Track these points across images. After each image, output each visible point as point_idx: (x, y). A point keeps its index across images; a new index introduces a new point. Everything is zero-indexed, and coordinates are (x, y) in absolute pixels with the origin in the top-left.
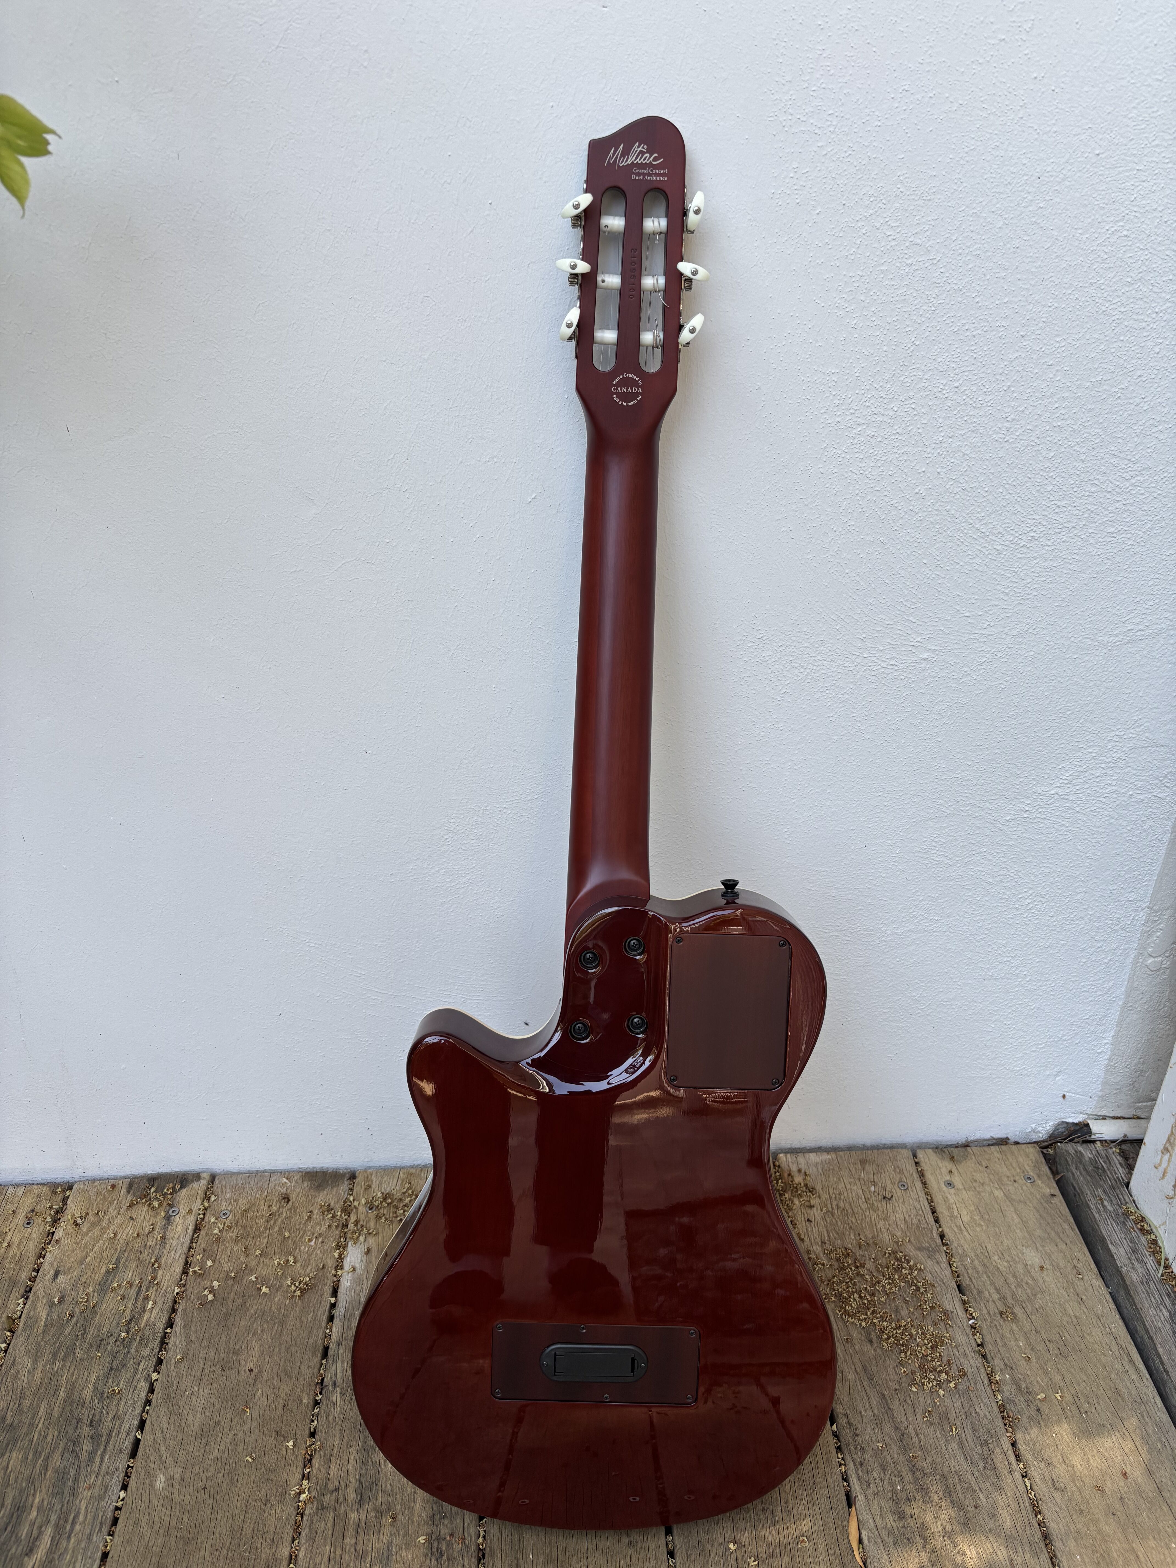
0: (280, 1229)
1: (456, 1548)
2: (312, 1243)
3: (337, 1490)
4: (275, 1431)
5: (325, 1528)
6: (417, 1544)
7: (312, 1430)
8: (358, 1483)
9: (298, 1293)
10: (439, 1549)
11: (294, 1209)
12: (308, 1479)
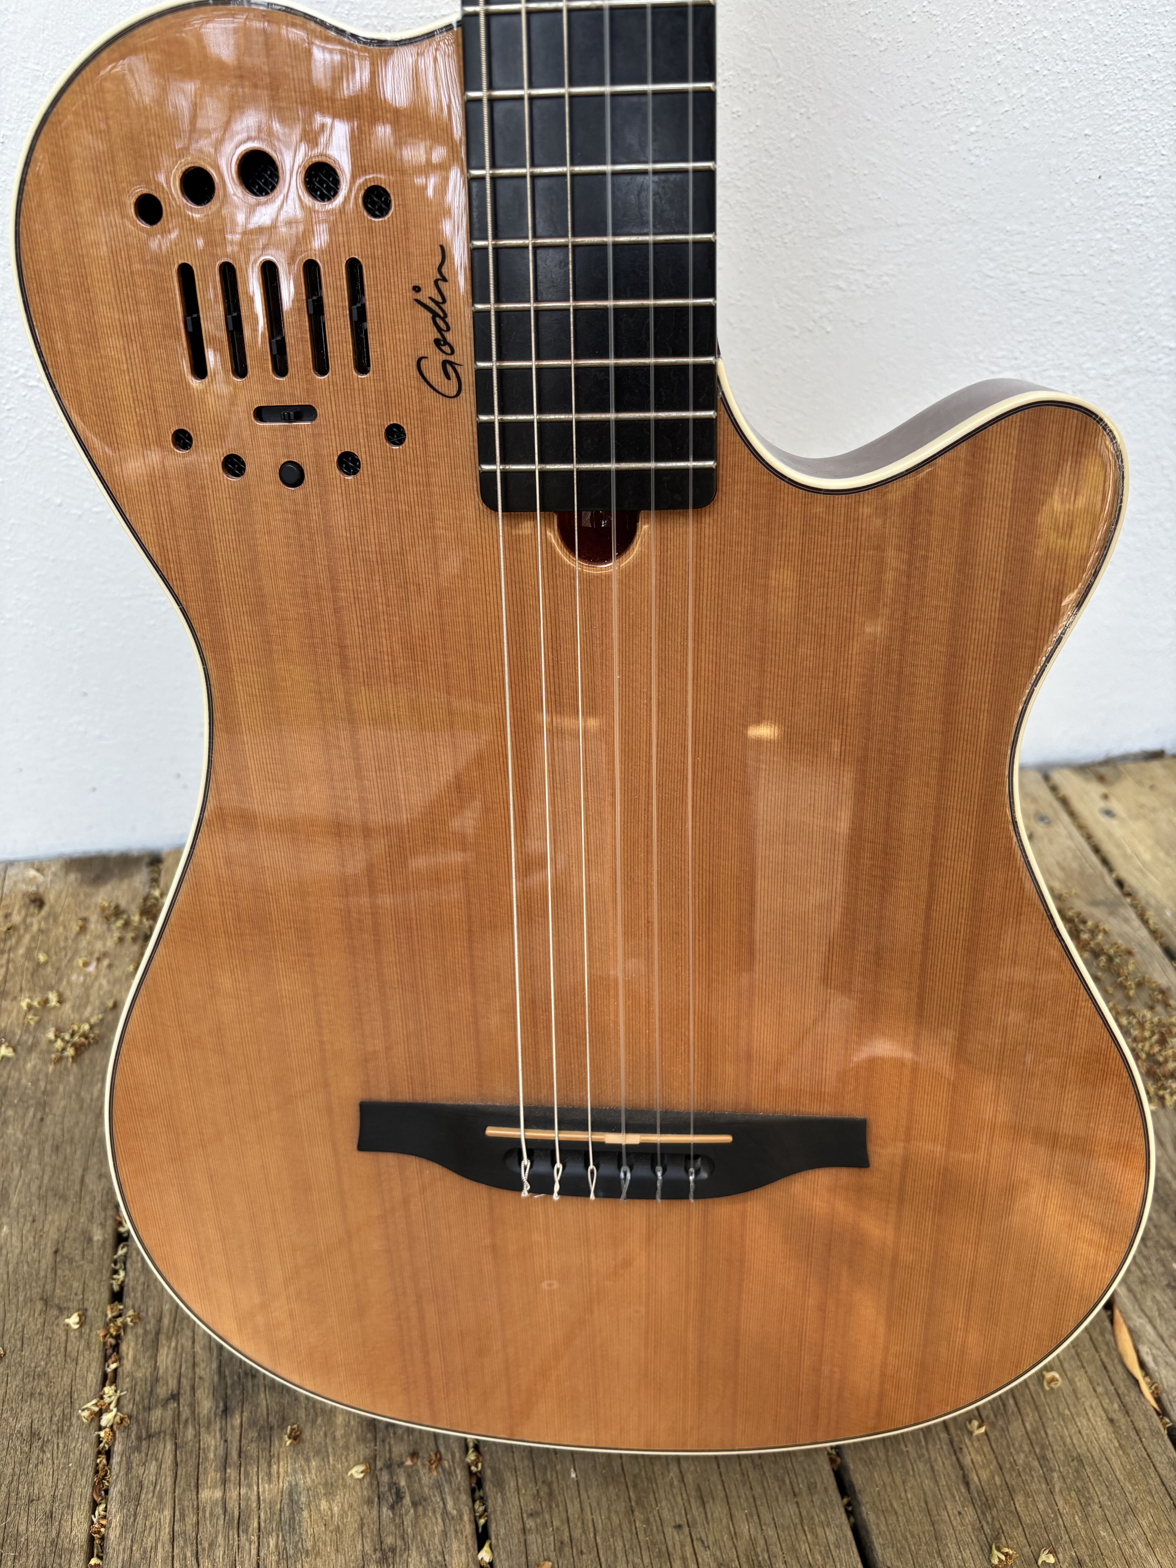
0: (30, 952)
1: (425, 1480)
2: (92, 968)
3: (175, 1397)
4: (42, 1299)
5: (158, 1474)
6: (349, 1481)
7: (116, 1288)
8: (216, 1378)
9: (70, 1052)
10: (394, 1486)
11: (53, 916)
12: (114, 1382)
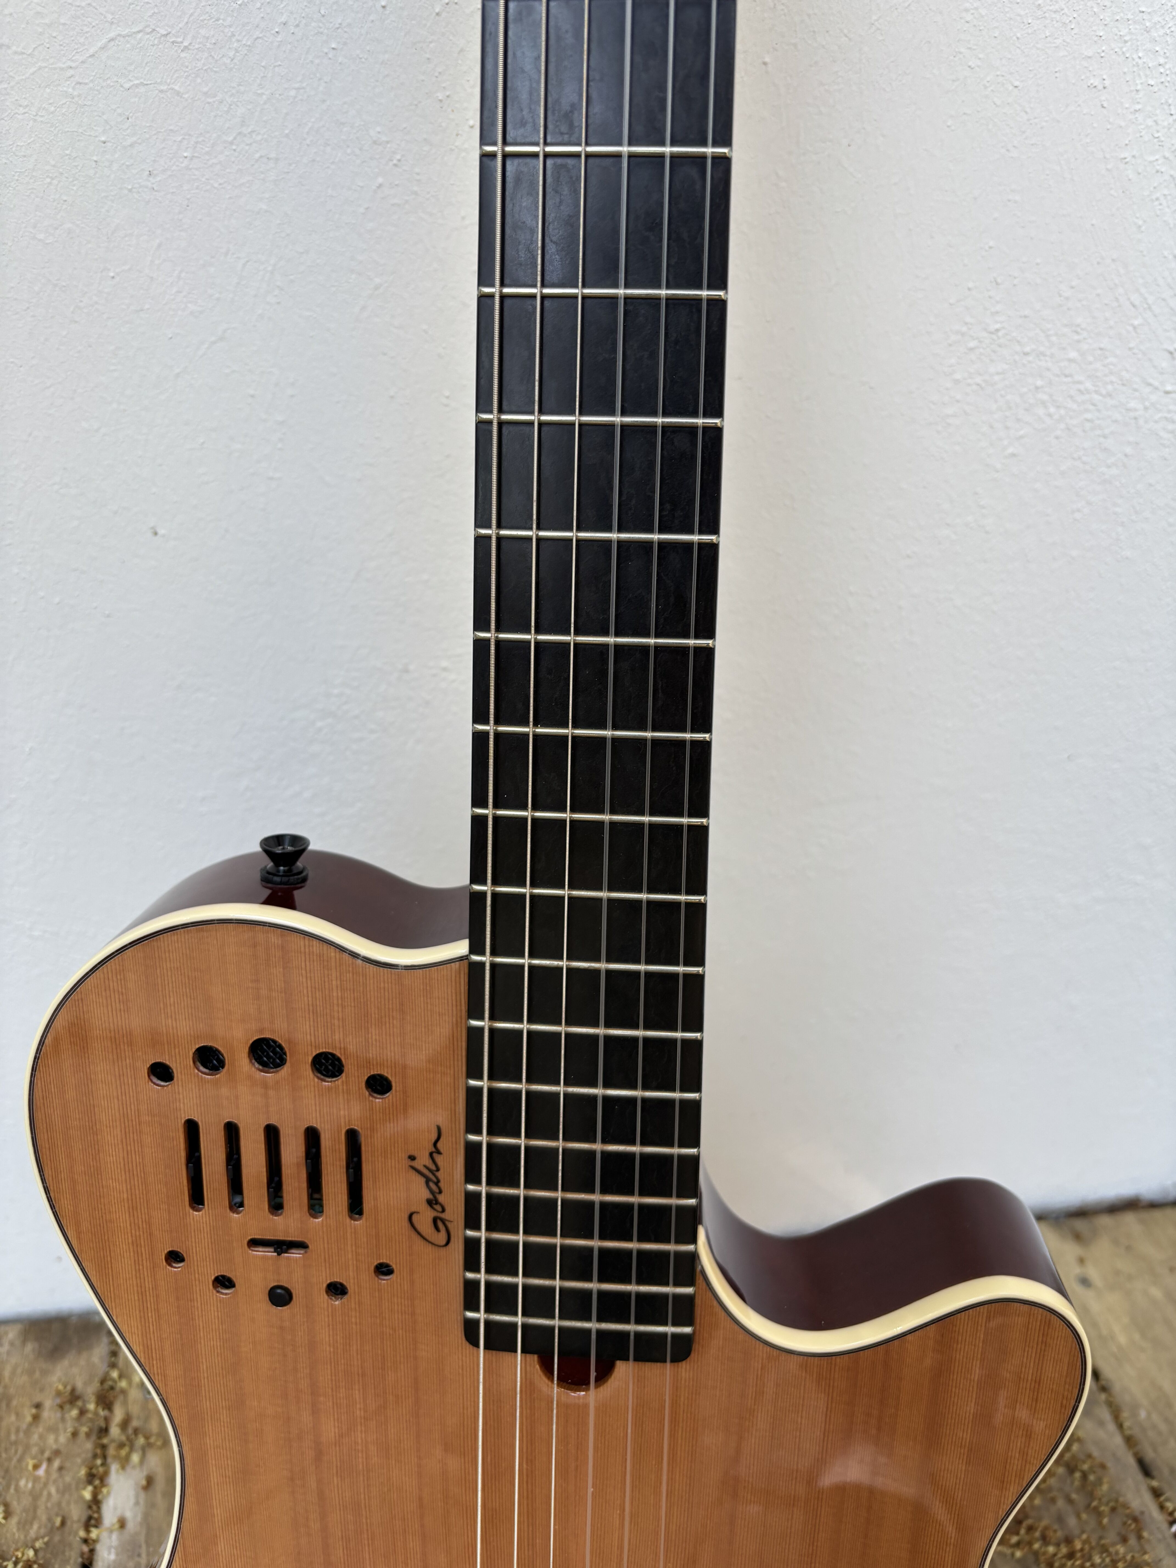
2: (41, 1472)
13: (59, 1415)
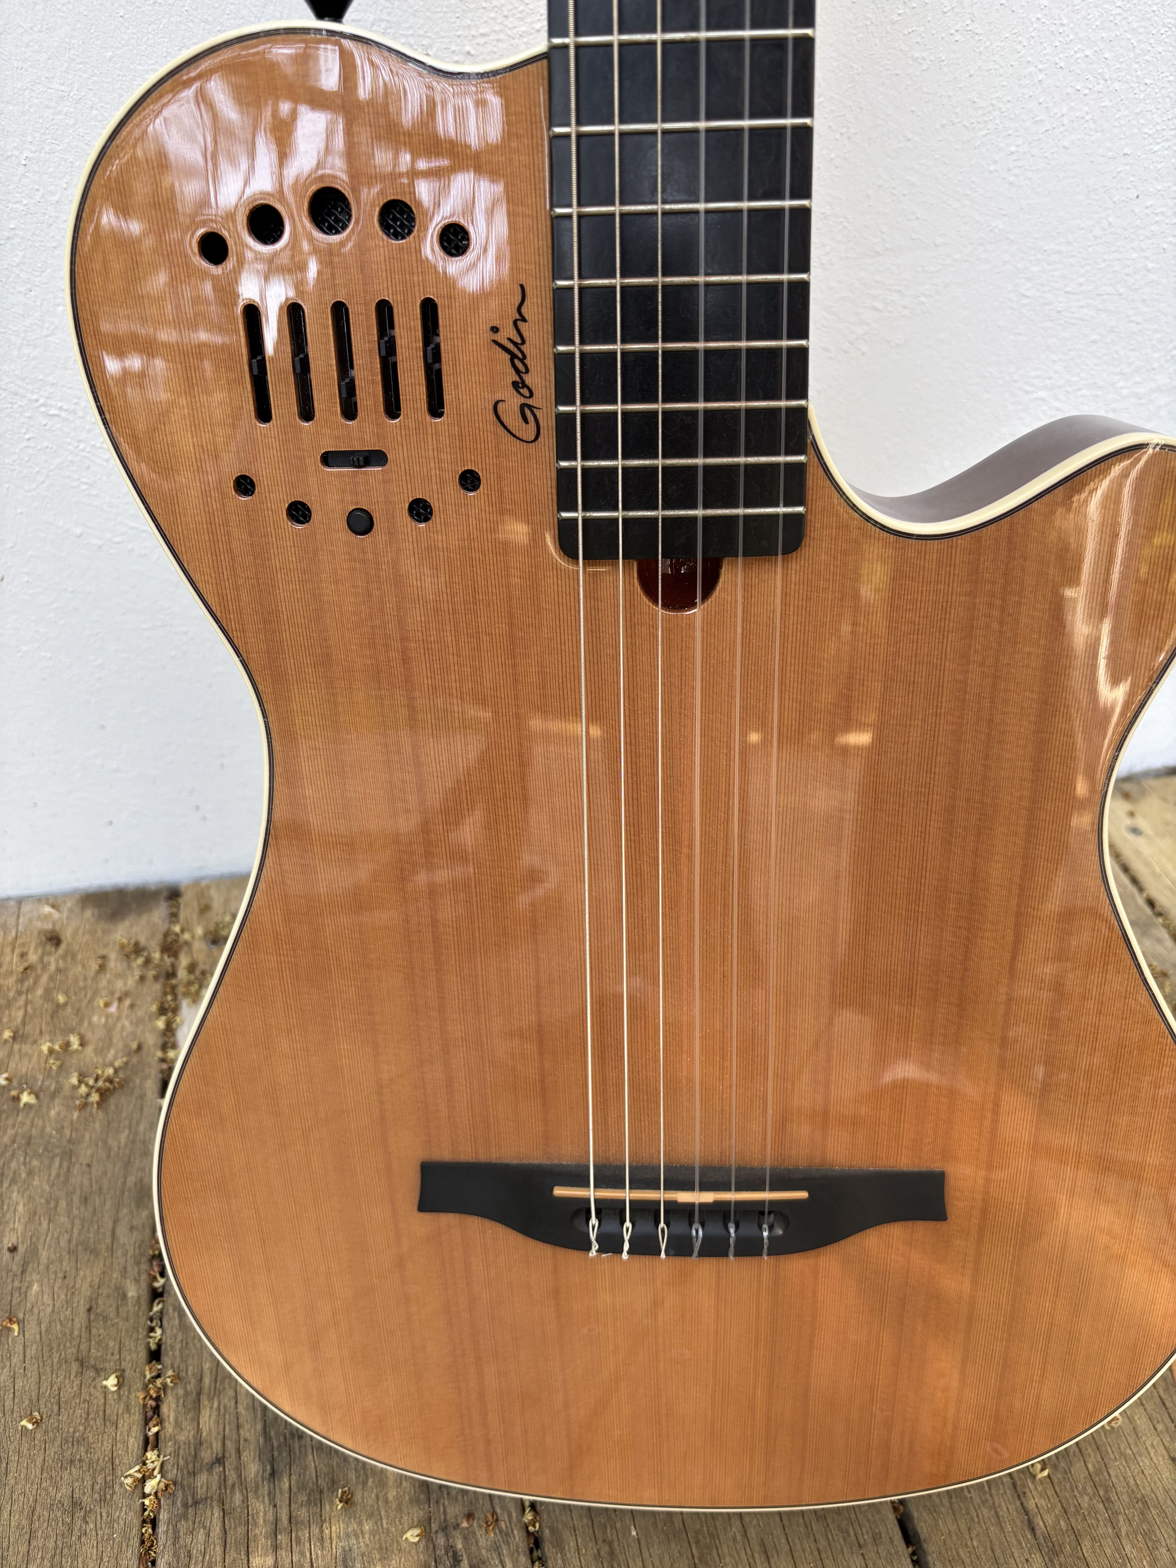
0: (48, 992)
1: (482, 1542)
2: (113, 1009)
3: (220, 1460)
4: (77, 1360)
5: (206, 1543)
6: (404, 1545)
7: (153, 1347)
8: (261, 1440)
9: (95, 1097)
10: (450, 1549)
11: (71, 955)
12: (156, 1446)
13: (125, 964)
